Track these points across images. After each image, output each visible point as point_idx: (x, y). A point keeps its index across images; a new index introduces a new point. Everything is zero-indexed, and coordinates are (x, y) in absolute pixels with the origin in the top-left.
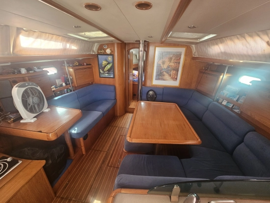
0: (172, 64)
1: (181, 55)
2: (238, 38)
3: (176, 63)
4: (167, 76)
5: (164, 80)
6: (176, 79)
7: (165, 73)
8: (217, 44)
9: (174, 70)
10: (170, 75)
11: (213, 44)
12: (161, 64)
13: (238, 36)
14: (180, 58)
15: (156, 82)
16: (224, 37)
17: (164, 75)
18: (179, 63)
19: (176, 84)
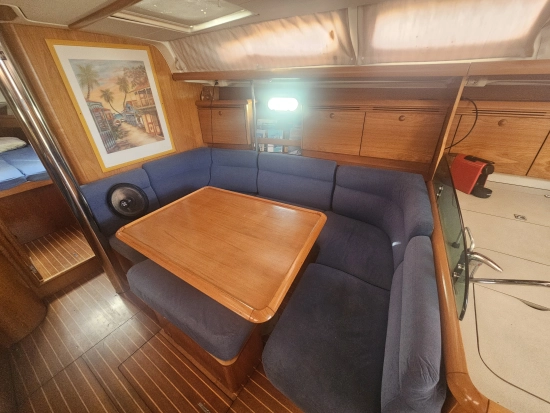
0: (132, 97)
1: (143, 69)
2: (283, 26)
3: (140, 93)
4: (135, 134)
5: (133, 146)
6: (161, 134)
7: (126, 126)
8: (236, 38)
9: (145, 112)
10: (143, 129)
11: (227, 39)
12: (103, 101)
13: (283, 21)
14: (146, 79)
15: (112, 161)
16: (254, 23)
17: (127, 132)
18: (149, 92)
19: (164, 146)
